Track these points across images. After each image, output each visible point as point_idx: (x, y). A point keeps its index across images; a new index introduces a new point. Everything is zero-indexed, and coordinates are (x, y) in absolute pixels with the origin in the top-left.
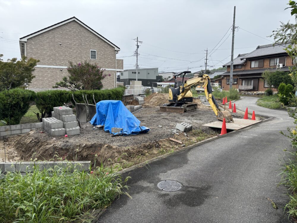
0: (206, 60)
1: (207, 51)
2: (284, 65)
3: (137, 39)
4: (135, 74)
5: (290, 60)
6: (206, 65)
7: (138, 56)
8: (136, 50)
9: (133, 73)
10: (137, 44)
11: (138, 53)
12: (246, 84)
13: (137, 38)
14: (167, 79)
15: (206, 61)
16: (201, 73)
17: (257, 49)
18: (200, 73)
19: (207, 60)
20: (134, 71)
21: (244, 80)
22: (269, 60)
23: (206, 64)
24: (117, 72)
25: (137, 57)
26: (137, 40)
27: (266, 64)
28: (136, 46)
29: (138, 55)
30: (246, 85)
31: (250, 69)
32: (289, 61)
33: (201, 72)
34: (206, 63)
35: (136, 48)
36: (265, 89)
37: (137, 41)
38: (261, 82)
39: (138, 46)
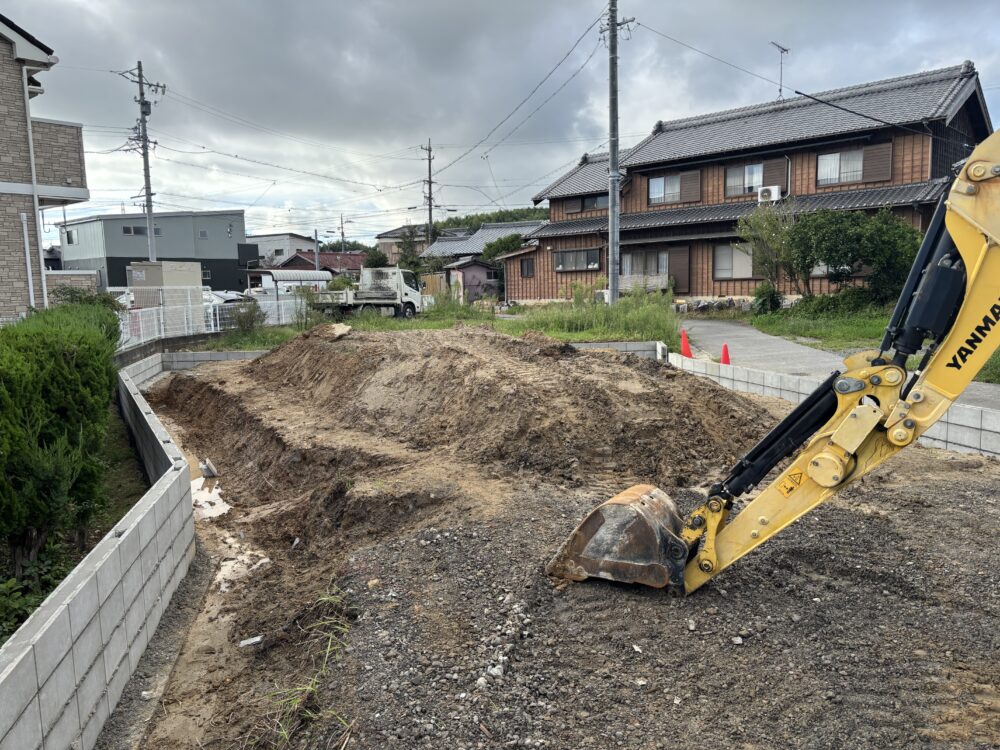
0: (427, 186)
1: (430, 150)
2: (783, 193)
3: (136, 72)
4: (139, 238)
5: (805, 171)
6: (430, 205)
7: (150, 152)
8: (135, 124)
9: (127, 230)
10: (142, 94)
11: (151, 139)
12: (635, 268)
13: (140, 67)
14: (272, 260)
15: (430, 189)
16: (408, 234)
17: (655, 133)
18: (404, 233)
19: (433, 185)
20: (131, 225)
21: (627, 253)
22: (722, 173)
23: (430, 198)
24: (43, 202)
25: (145, 155)
26: (140, 76)
27: (710, 189)
28: (138, 107)
29: (151, 145)
30: (638, 273)
31: (644, 208)
32: (805, 176)
33: (406, 230)
34: (430, 193)
35: (139, 116)
36: (717, 285)
37: (141, 83)
38: (700, 260)
39: (146, 107)
